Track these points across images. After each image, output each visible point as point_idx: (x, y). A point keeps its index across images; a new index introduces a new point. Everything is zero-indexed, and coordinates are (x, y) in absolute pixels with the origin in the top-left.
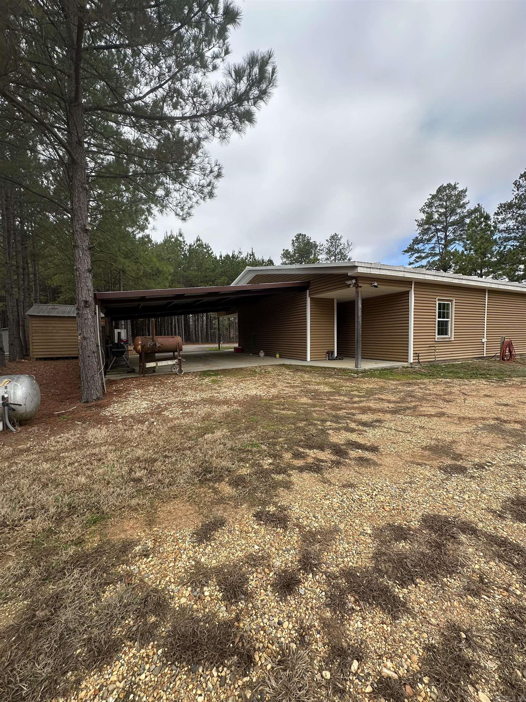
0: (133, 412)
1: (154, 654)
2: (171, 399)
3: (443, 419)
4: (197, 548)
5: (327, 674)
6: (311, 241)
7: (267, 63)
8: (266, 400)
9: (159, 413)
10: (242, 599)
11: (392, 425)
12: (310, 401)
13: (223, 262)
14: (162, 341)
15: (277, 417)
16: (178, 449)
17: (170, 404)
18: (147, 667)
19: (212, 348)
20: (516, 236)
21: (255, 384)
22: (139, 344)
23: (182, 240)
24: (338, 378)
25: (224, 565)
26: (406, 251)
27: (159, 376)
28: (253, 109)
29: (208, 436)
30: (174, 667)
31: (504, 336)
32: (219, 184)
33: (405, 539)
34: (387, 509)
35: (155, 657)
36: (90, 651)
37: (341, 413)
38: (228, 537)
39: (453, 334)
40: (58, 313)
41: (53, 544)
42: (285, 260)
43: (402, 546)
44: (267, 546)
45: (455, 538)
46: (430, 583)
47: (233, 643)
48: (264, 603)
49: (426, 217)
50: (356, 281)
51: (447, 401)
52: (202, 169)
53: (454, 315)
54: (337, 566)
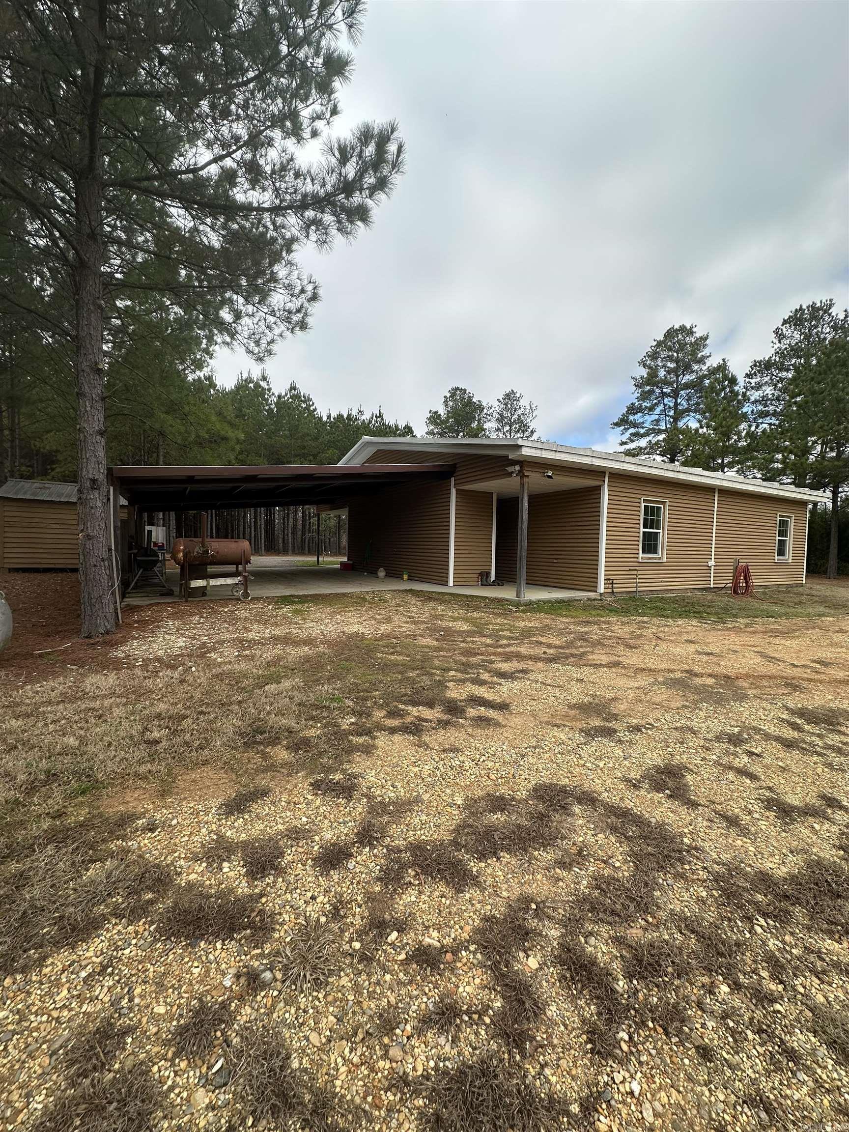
0: (161, 653)
1: (145, 930)
2: (226, 636)
3: (614, 670)
4: (223, 821)
5: (357, 945)
6: (474, 400)
7: (389, 139)
8: (370, 639)
9: (202, 656)
10: (270, 874)
11: (540, 677)
12: (435, 643)
13: (332, 425)
14: (219, 546)
15: (379, 664)
16: (222, 704)
17: (221, 643)
18: (134, 942)
19: (308, 562)
20: (775, 411)
21: (360, 617)
22: (179, 551)
23: (266, 387)
24: (486, 612)
25: (257, 839)
26: (617, 424)
27: (211, 601)
28: (369, 202)
29: (271, 688)
30: (168, 942)
31: (738, 557)
32: (315, 309)
33: (502, 811)
34: (493, 777)
35: (146, 933)
36: (62, 929)
37: (474, 660)
38: (270, 809)
39: (665, 552)
40: (50, 495)
41: (20, 817)
42: (432, 427)
43: (498, 818)
44: (319, 818)
45: (566, 809)
46: (516, 856)
47: (249, 917)
48: (298, 878)
49: (648, 374)
50: (521, 467)
51: (631, 648)
52: (289, 287)
53: (667, 524)
54: (404, 839)
